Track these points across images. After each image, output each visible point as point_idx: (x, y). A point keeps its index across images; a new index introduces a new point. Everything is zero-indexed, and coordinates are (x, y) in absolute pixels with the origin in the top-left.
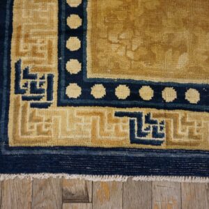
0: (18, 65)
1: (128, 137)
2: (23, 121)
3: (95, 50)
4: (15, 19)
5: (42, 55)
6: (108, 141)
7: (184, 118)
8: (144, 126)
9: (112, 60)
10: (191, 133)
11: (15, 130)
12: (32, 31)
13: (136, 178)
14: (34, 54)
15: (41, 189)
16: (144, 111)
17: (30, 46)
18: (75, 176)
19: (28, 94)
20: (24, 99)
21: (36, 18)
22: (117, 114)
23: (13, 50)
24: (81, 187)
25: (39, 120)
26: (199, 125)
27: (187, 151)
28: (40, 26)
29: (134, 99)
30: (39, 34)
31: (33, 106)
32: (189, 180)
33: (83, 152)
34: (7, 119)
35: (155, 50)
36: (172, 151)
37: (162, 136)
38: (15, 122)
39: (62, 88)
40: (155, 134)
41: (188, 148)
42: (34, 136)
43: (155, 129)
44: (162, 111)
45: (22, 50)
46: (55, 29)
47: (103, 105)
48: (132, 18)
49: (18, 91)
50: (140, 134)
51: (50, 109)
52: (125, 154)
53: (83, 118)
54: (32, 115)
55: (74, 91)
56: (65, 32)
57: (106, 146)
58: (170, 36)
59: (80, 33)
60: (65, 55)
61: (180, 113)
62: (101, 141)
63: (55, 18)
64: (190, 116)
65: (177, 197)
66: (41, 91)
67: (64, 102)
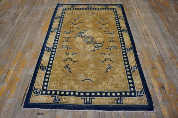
0: (35, 88)
1: (53, 101)
2: (33, 98)
3: (50, 85)
4: (36, 80)
5: (40, 86)
6: (49, 102)
7: (65, 98)
8: (56, 99)
9: (53, 87)
10: (66, 100)
11: (31, 100)
12: (39, 82)
13: (53, 110)
14: (38, 86)
15: (34, 112)
16: (57, 96)
17: (38, 84)
18: (41, 109)
19: (35, 93)
20: (35, 94)
21: (40, 79)
22: (51, 97)
23: (34, 85)
24: (42, 111)
25: (36, 98)
26: (68, 99)
27: (64, 104)
28: (40, 81)
29: (56, 94)
30: (40, 82)
31: (36, 95)
32: (64, 110)
33: (44, 104)
34: (30, 98)
35: (61, 85)
36: (61, 104)
37: (60, 101)
38: (32, 98)
39: (42, 92)
40: (58, 100)
41: (65, 103)
42: (34, 101)
43: (58, 99)
44: (61, 96)
45: (36, 85)
46: (43, 81)
47: (49, 95)
48: (58, 79)
49: (34, 92)
50: (56, 100)
51: (39, 96)
52: (52, 104)
53: (45, 97)
54: (35, 97)
55: (44, 92)
56: (45, 82)
57: (48, 103)
58: (65, 82)
59: (47, 82)
60: (44, 86)
61: (64, 96)
62: (47, 102)
63: (43, 79)
64: (66, 97)
65: (61, 114)
66: (38, 92)
67: (42, 94)
